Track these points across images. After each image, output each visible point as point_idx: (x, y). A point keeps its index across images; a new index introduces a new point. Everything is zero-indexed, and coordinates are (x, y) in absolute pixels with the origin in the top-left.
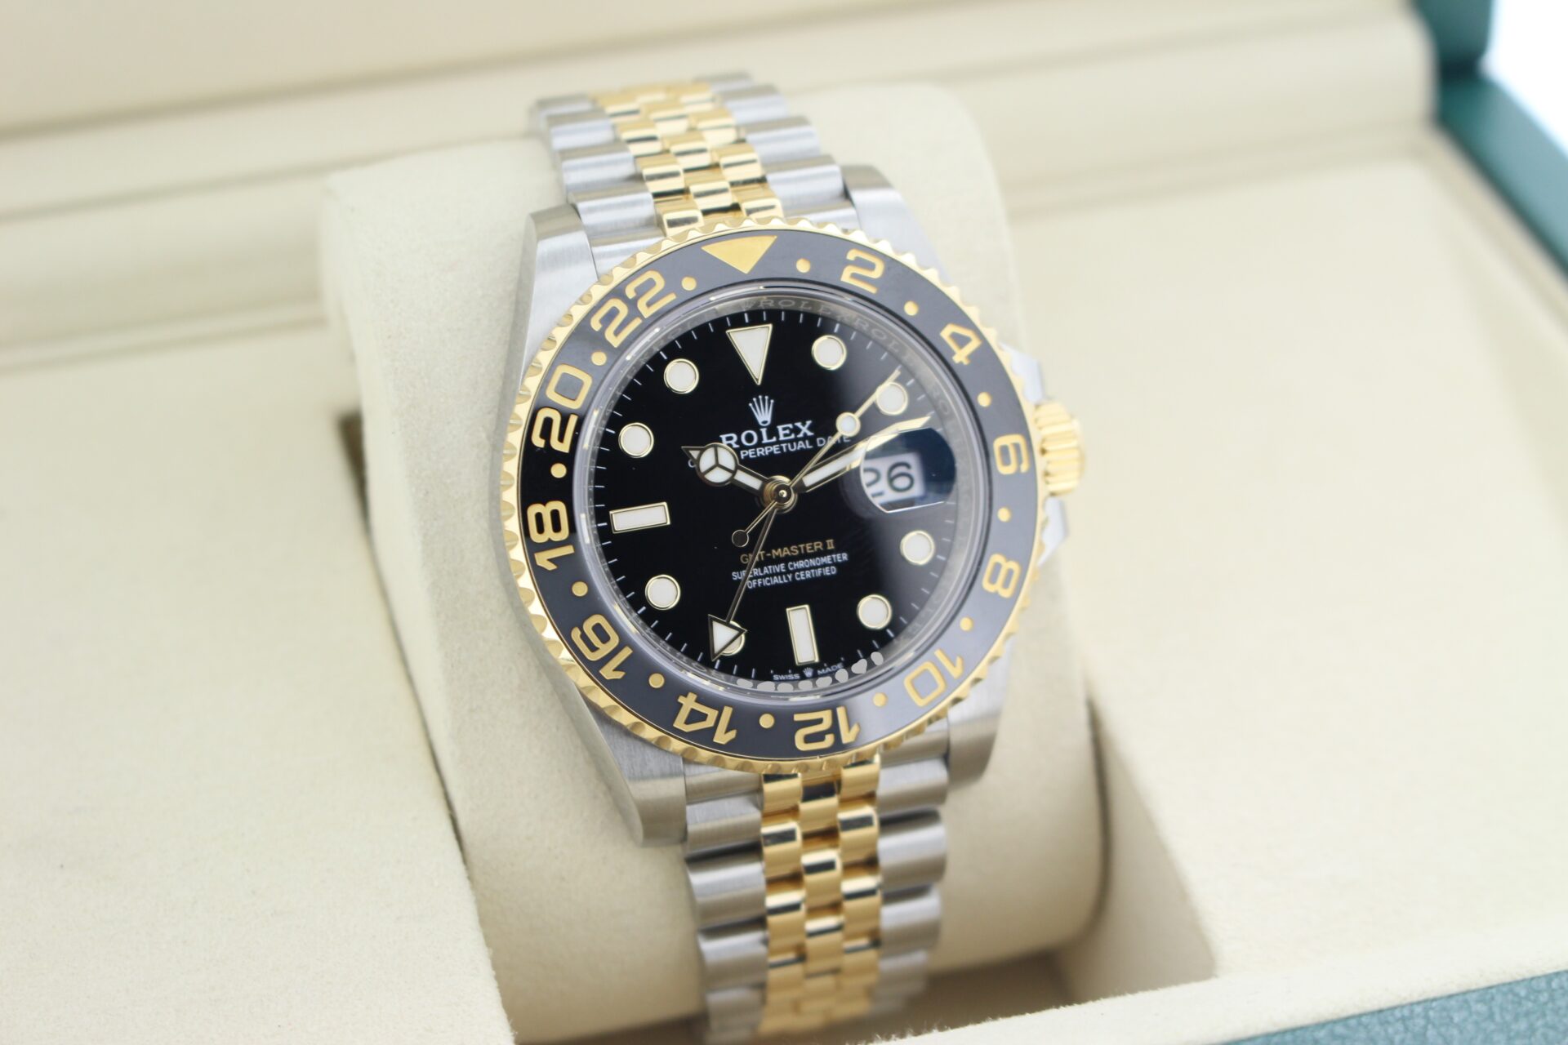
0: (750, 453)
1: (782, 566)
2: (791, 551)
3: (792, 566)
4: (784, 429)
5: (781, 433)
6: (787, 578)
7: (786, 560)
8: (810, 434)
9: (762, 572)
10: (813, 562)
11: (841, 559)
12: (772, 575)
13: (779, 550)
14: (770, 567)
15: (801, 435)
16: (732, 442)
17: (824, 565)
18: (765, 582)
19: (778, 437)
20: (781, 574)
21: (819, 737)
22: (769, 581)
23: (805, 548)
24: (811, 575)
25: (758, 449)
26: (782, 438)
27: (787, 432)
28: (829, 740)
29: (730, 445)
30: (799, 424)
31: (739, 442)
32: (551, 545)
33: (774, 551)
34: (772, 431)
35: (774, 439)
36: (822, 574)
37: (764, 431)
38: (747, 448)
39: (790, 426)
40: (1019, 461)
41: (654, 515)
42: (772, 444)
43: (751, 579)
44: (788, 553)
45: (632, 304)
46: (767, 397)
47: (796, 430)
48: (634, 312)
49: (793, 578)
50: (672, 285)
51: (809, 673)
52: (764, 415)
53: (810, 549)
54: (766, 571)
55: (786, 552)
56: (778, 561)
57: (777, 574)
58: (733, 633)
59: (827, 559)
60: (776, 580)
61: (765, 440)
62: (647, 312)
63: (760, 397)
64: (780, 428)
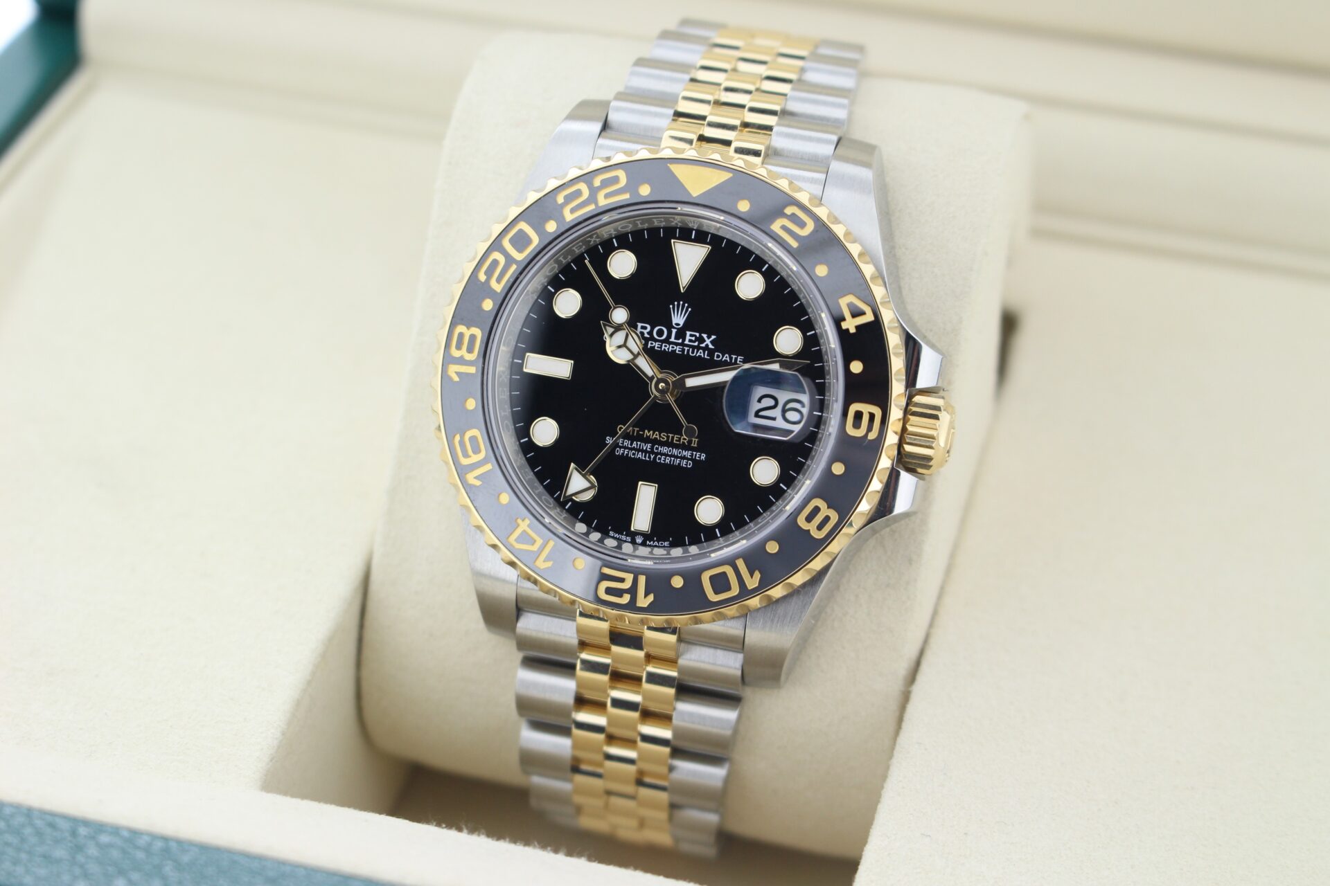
0: (656, 345)
1: (649, 445)
2: (660, 437)
3: (657, 449)
4: (691, 335)
5: (688, 338)
6: (649, 457)
7: (654, 442)
8: (711, 346)
9: (631, 445)
10: (675, 452)
11: (700, 457)
12: (638, 450)
13: (651, 432)
14: (639, 443)
15: (703, 345)
16: (645, 332)
17: (684, 458)
18: (631, 454)
19: (684, 340)
20: (646, 452)
21: (618, 593)
22: (634, 454)
23: (673, 438)
24: (670, 461)
25: (664, 345)
26: (687, 342)
27: (693, 338)
28: (626, 599)
29: (642, 333)
30: (705, 336)
31: (650, 333)
32: (460, 361)
33: (646, 431)
34: (681, 334)
35: (680, 341)
36: (679, 464)
37: (674, 331)
38: (656, 341)
39: (698, 335)
40: (870, 429)
41: (560, 368)
42: (677, 344)
43: (621, 447)
44: (658, 437)
45: (594, 192)
46: (686, 305)
47: (701, 340)
48: (592, 198)
49: (655, 458)
50: (632, 186)
51: (639, 540)
52: (678, 319)
53: (676, 441)
54: (634, 445)
55: (656, 435)
56: (647, 440)
57: (642, 451)
58: (586, 484)
59: (687, 454)
60: (640, 455)
61: (672, 339)
62: (603, 202)
63: (681, 303)
64: (688, 333)
